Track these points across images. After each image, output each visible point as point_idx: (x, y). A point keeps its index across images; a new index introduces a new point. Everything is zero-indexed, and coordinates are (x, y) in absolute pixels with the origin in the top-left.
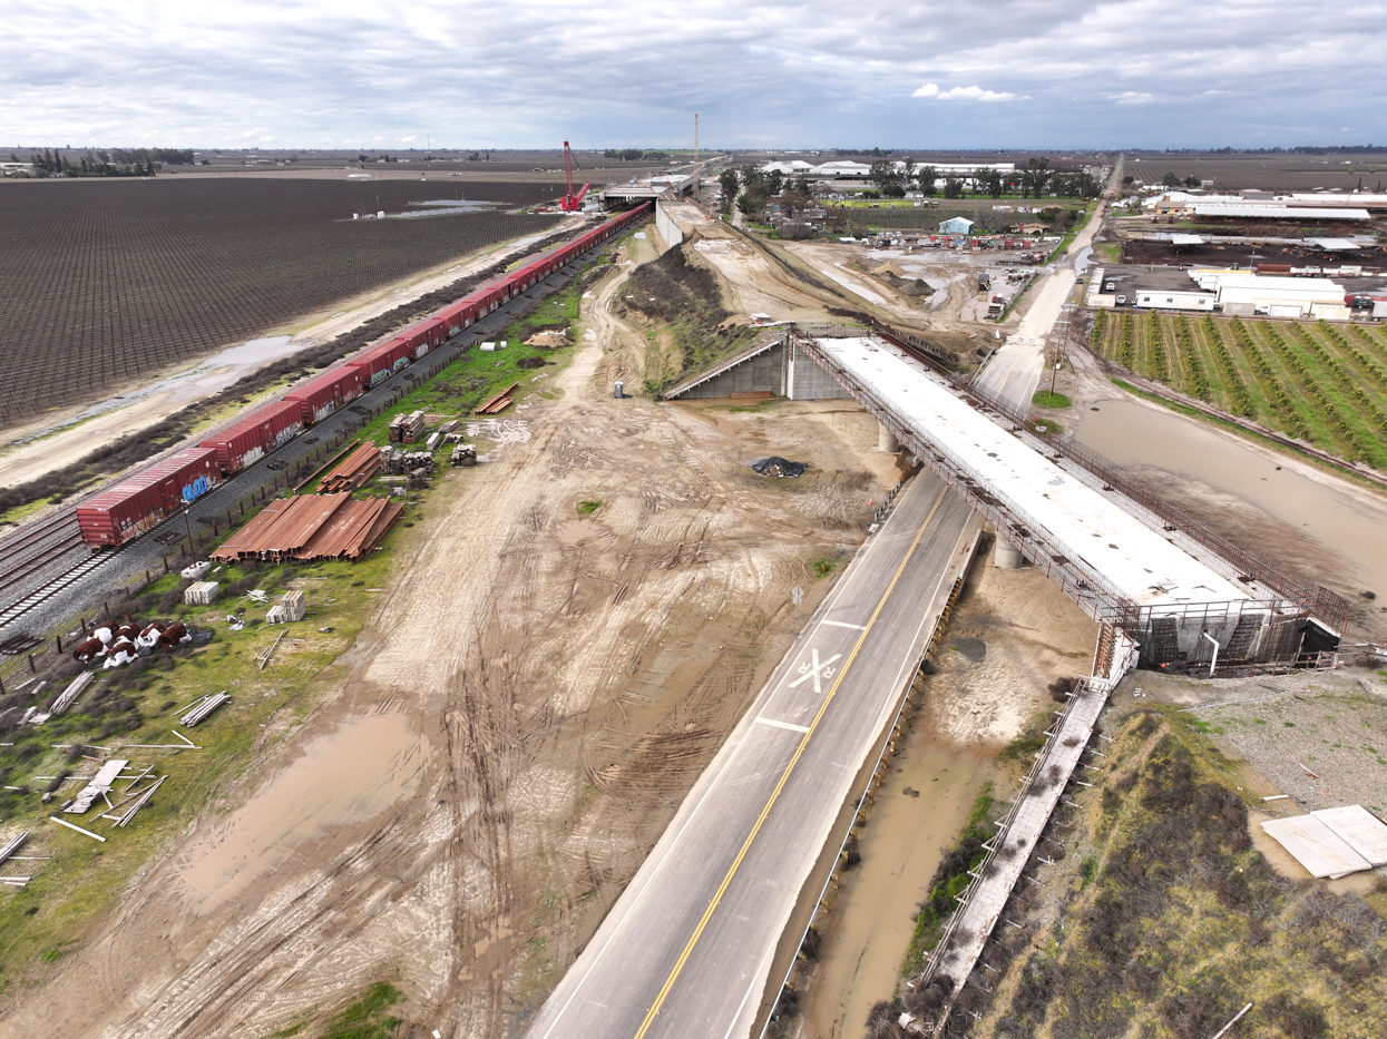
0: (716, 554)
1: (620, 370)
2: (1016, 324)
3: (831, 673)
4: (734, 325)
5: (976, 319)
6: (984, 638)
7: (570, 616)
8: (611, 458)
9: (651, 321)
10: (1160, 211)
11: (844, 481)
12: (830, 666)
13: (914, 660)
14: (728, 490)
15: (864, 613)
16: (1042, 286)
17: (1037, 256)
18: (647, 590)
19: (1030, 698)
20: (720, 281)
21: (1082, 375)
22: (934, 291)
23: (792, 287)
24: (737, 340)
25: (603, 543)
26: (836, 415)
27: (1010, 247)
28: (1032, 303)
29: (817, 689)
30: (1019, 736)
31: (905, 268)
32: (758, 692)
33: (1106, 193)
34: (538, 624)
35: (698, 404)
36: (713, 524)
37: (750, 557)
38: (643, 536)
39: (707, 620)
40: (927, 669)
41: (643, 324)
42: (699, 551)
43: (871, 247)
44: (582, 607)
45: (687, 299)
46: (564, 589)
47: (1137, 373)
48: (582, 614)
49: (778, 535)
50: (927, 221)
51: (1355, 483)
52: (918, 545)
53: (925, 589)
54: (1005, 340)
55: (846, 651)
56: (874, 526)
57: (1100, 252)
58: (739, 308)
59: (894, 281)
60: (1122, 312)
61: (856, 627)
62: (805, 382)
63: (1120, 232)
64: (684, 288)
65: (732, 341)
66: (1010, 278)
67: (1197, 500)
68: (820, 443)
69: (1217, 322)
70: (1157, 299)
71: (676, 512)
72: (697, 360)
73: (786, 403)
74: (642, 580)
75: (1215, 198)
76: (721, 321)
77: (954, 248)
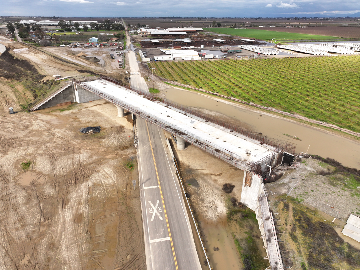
0: (90, 172)
1: (7, 102)
2: (129, 68)
3: (161, 209)
4: (48, 80)
5: (117, 68)
6: (194, 178)
8: (23, 140)
10: (142, 34)
13: (181, 193)
14: (78, 143)
15: (155, 180)
16: (128, 56)
17: (121, 47)
18: (73, 196)
19: (220, 195)
21: (156, 82)
22: (100, 60)
23: (60, 64)
24: (52, 85)
26: (97, 106)
27: (112, 45)
28: (128, 61)
29: (161, 218)
30: (227, 211)
32: (143, 228)
33: (125, 29)
36: (81, 159)
42: (83, 173)
43: (71, 47)
44: (50, 215)
45: (22, 71)
49: (107, 157)
51: (235, 103)
52: (153, 148)
53: (166, 165)
54: (130, 74)
55: (159, 198)
56: (136, 145)
57: (135, 45)
58: (46, 74)
60: (153, 62)
61: (156, 187)
62: (83, 97)
63: (136, 39)
64: (18, 67)
65: (50, 86)
66: (118, 54)
67: (208, 115)
68: (99, 118)
70: (160, 58)
72: (39, 94)
73: (78, 105)
74: (68, 193)
76: (42, 79)
77: (96, 46)
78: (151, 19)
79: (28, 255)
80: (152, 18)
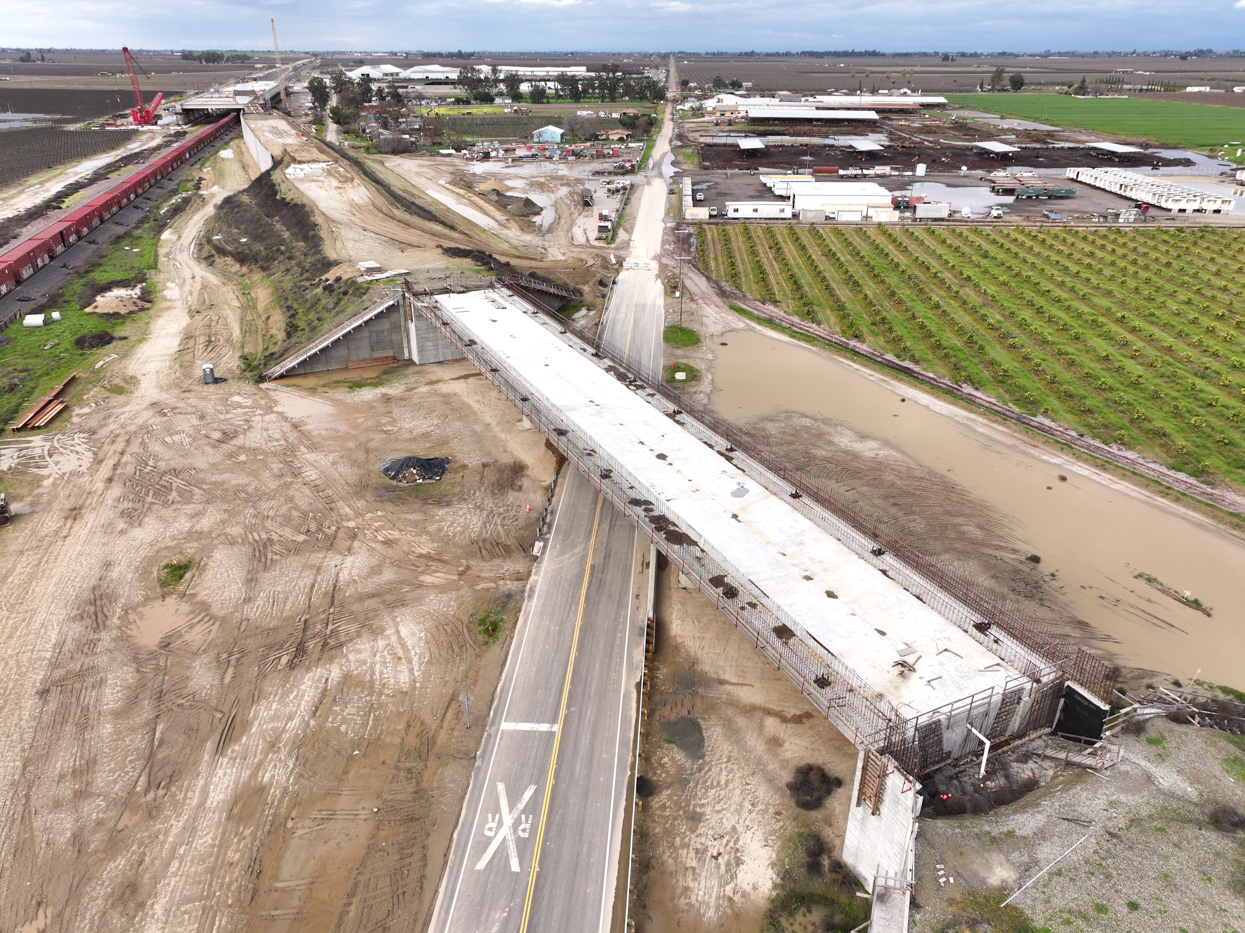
0: (353, 628)
1: (210, 341)
2: (626, 245)
3: (528, 826)
4: (340, 279)
5: (588, 240)
6: (696, 714)
7: (151, 795)
8: (203, 482)
9: (245, 269)
10: (718, 114)
11: (493, 479)
12: (524, 811)
13: (625, 773)
14: (359, 514)
15: (551, 700)
16: (640, 199)
17: (628, 165)
18: (265, 716)
19: (771, 810)
20: (319, 219)
21: (700, 302)
22: (542, 209)
23: (400, 221)
24: (346, 298)
25: (195, 637)
26: (470, 380)
27: (600, 156)
28: (635, 218)
29: (515, 866)
30: (775, 886)
31: (509, 183)
32: (436, 891)
33: (670, 95)
34: (100, 823)
35: (311, 382)
36: (344, 576)
37: (396, 625)
38: (253, 612)
39: (351, 757)
40: (645, 788)
41: (236, 273)
42: (330, 627)
43: (472, 159)
44: (168, 770)
45: (282, 241)
46: (139, 741)
47: (748, 295)
48: (167, 787)
49: (428, 579)
50: (519, 129)
51: (971, 411)
52: (593, 567)
53: (614, 641)
54: (621, 265)
55: (539, 779)
56: (538, 546)
57: (680, 158)
58: (343, 255)
59: (500, 199)
60: (717, 224)
61: (544, 727)
62: (430, 344)
63: (691, 136)
64: (278, 226)
65: (340, 300)
66: (609, 190)
67: (847, 452)
68: (458, 423)
69: (797, 229)
70: (744, 209)
71: (294, 561)
72: (302, 324)
73: (412, 369)
74: (255, 698)
75: (757, 100)
76: (324, 273)
77: (550, 158)
78: (771, 58)
79: (49, 911)
80: (778, 54)
